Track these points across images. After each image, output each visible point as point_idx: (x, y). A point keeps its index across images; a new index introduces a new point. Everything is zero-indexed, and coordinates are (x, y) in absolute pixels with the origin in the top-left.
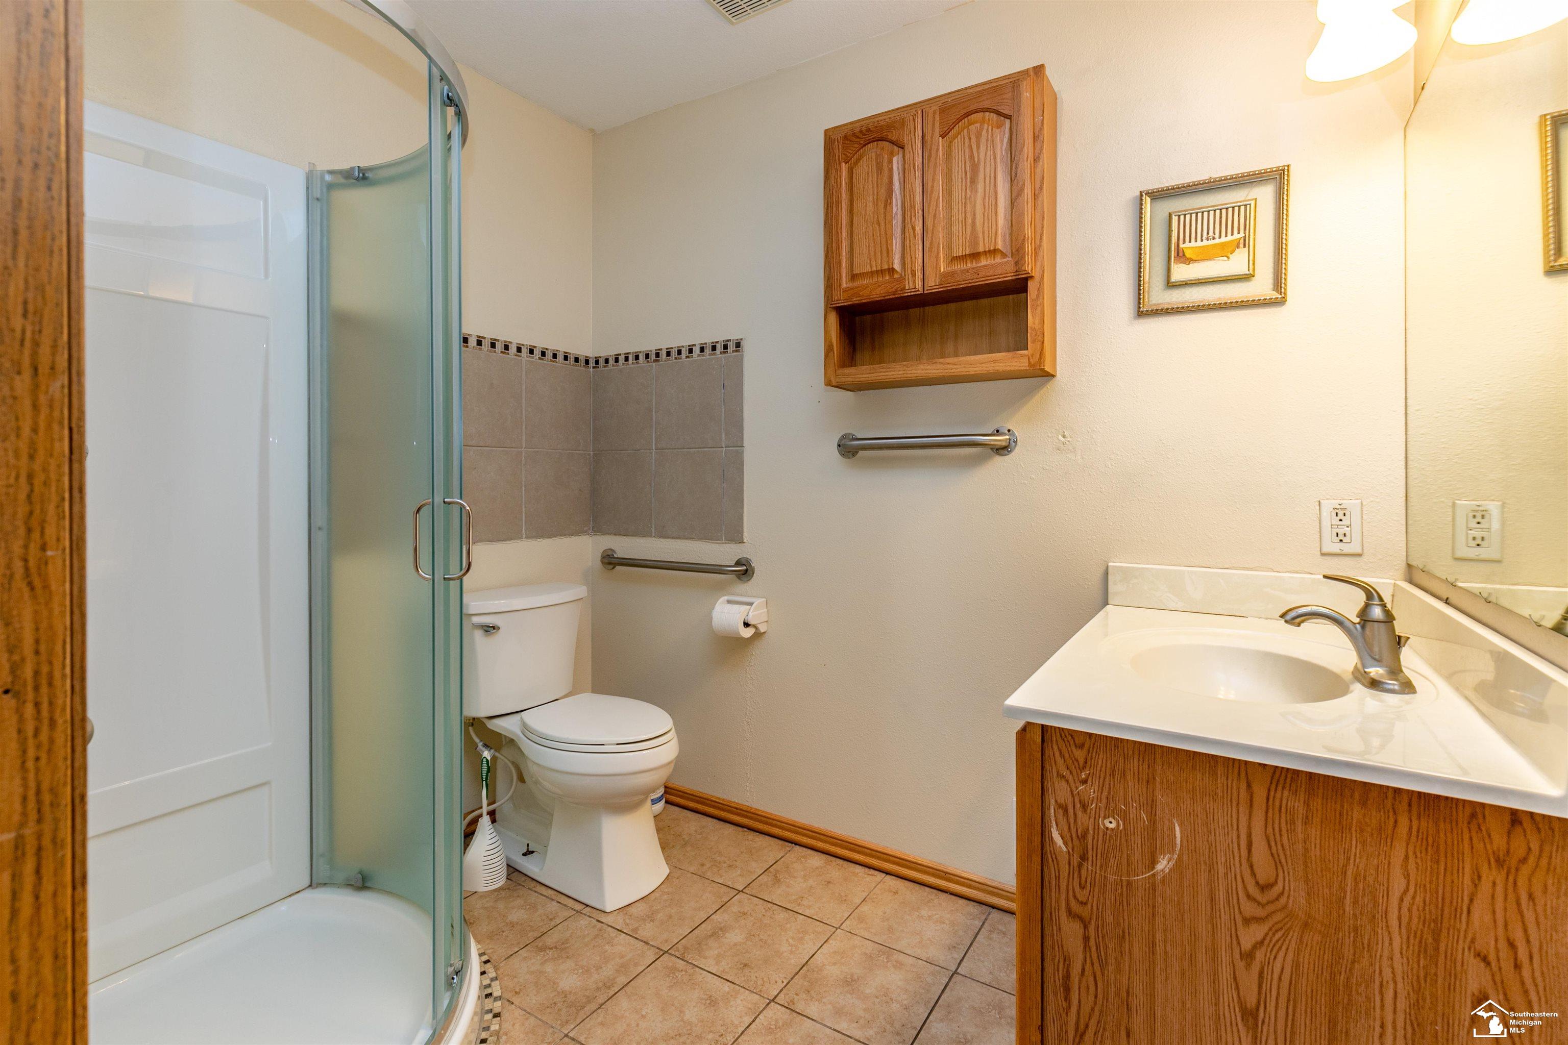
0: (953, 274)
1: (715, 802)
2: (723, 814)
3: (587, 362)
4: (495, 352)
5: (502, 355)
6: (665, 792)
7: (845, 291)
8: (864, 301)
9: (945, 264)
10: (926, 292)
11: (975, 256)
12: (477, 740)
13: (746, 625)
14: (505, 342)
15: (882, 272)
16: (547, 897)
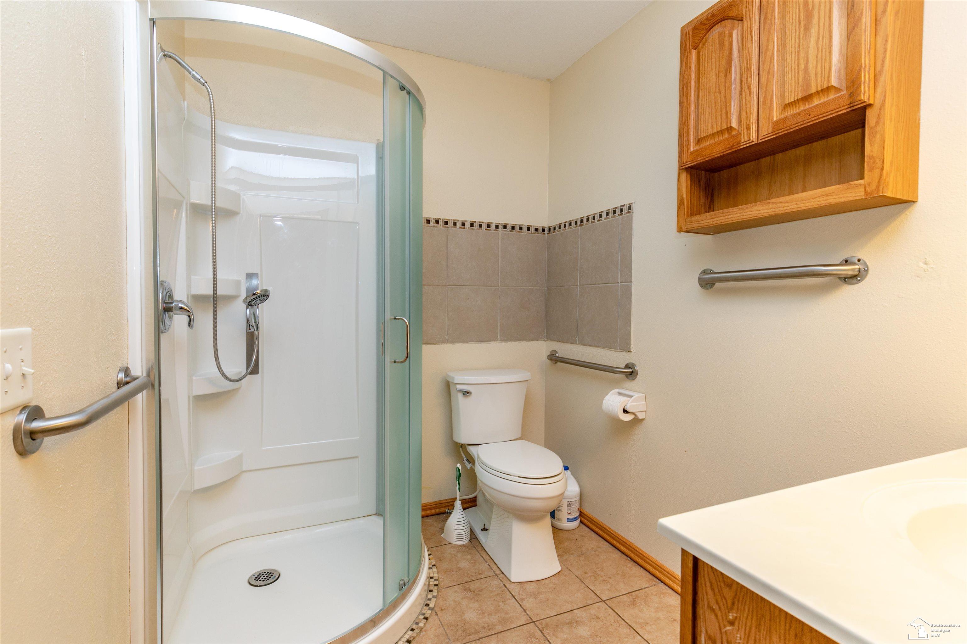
0: (784, 120)
1: (610, 532)
2: (615, 543)
3: (544, 230)
4: (482, 229)
5: (486, 231)
6: (580, 515)
7: (692, 153)
8: (707, 159)
9: (778, 112)
10: (760, 141)
11: (807, 98)
12: (464, 456)
13: (625, 411)
14: (488, 223)
15: (722, 132)
16: (484, 559)
